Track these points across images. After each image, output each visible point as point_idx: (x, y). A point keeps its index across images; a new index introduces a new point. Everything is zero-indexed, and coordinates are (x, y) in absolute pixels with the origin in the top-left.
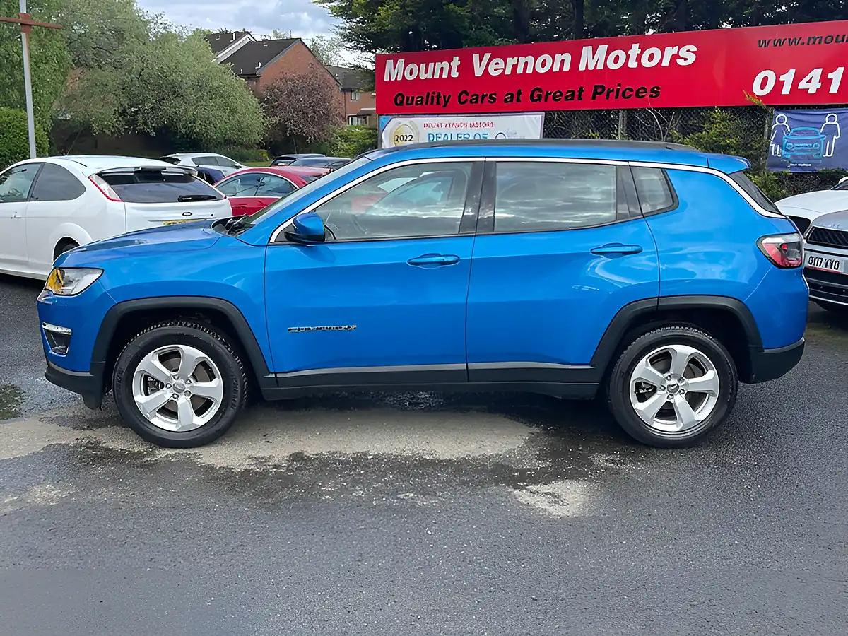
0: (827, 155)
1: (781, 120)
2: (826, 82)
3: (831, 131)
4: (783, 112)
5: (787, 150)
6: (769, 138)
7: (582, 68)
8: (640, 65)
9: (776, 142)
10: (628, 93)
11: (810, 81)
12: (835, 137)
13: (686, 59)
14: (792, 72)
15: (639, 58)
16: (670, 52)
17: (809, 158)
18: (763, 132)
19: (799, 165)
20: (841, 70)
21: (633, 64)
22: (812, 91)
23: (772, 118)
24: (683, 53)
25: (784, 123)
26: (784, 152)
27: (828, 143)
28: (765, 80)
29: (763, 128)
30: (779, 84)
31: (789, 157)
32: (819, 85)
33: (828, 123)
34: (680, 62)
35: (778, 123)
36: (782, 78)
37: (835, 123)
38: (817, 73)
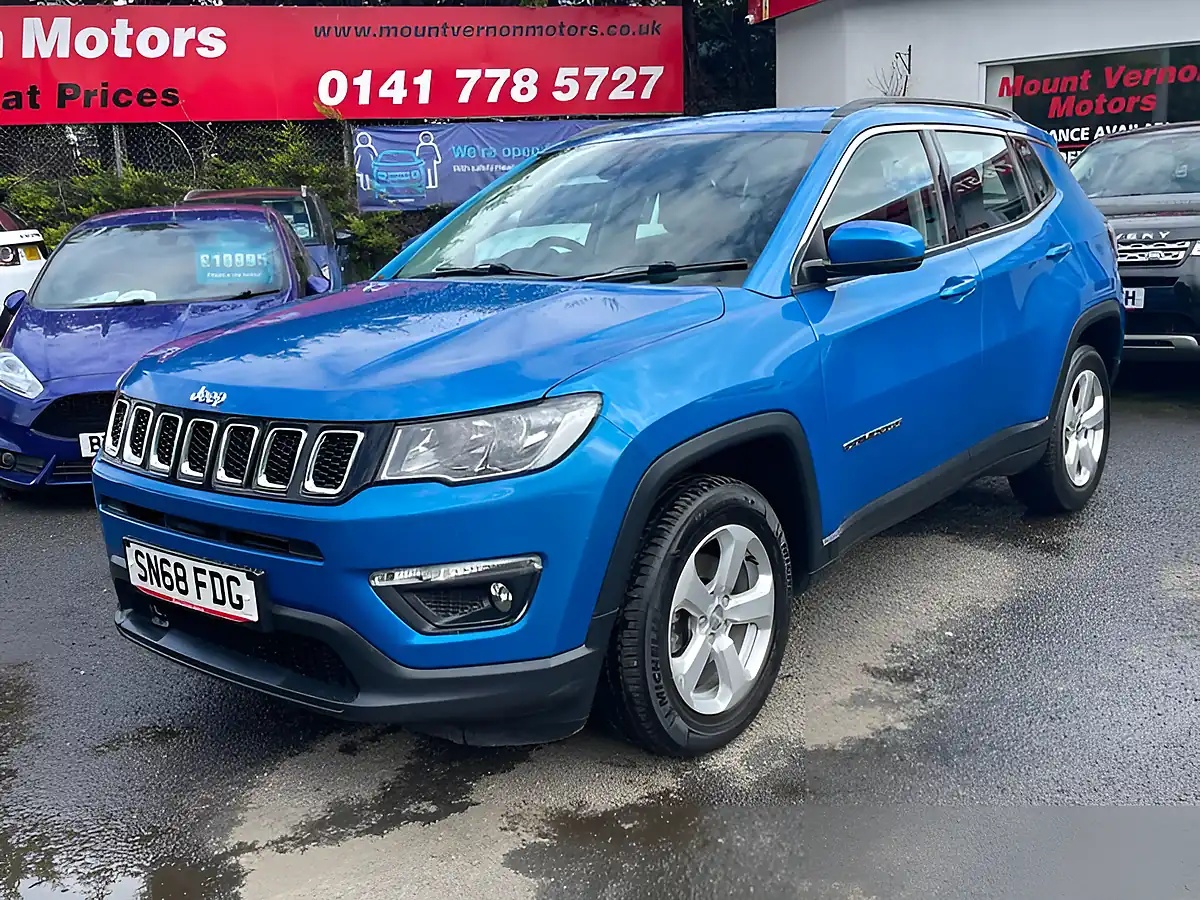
0: (430, 186)
1: (364, 140)
2: (413, 90)
3: (428, 154)
4: (365, 130)
5: (378, 181)
6: (352, 164)
7: (28, 52)
8: (135, 52)
9: (360, 170)
10: (123, 98)
11: (392, 87)
12: (435, 162)
13: (211, 49)
14: (367, 74)
15: (131, 42)
16: (183, 35)
17: (410, 192)
18: (342, 158)
19: (400, 200)
20: (427, 74)
21: (122, 51)
22: (398, 101)
23: (352, 137)
24: (204, 36)
25: (369, 145)
26: (376, 184)
27: (429, 170)
28: (333, 85)
29: (341, 151)
30: (354, 91)
31: (384, 191)
32: (404, 93)
33: (423, 144)
34: (202, 52)
35: (360, 145)
36: (356, 81)
37: (431, 143)
38: (399, 77)
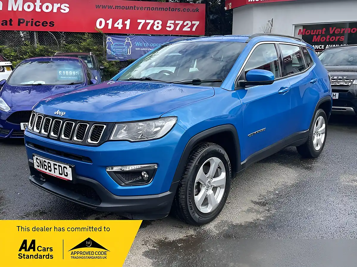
0: (129, 54)
1: (109, 39)
2: (124, 25)
3: (128, 44)
4: (110, 36)
5: (113, 52)
7: (10, 9)
8: (42, 10)
9: (108, 48)
10: (38, 24)
11: (118, 24)
12: (130, 47)
13: (65, 10)
14: (111, 20)
15: (41, 7)
16: (56, 6)
17: (122, 55)
18: (102, 44)
19: (119, 58)
20: (129, 20)
21: (38, 10)
22: (120, 28)
24: (63, 6)
26: (112, 53)
27: (128, 49)
28: (101, 22)
29: (102, 42)
30: (107, 25)
31: (115, 54)
32: (122, 26)
34: (62, 11)
35: (108, 41)
36: (108, 22)
37: (129, 41)
38: (120, 21)
